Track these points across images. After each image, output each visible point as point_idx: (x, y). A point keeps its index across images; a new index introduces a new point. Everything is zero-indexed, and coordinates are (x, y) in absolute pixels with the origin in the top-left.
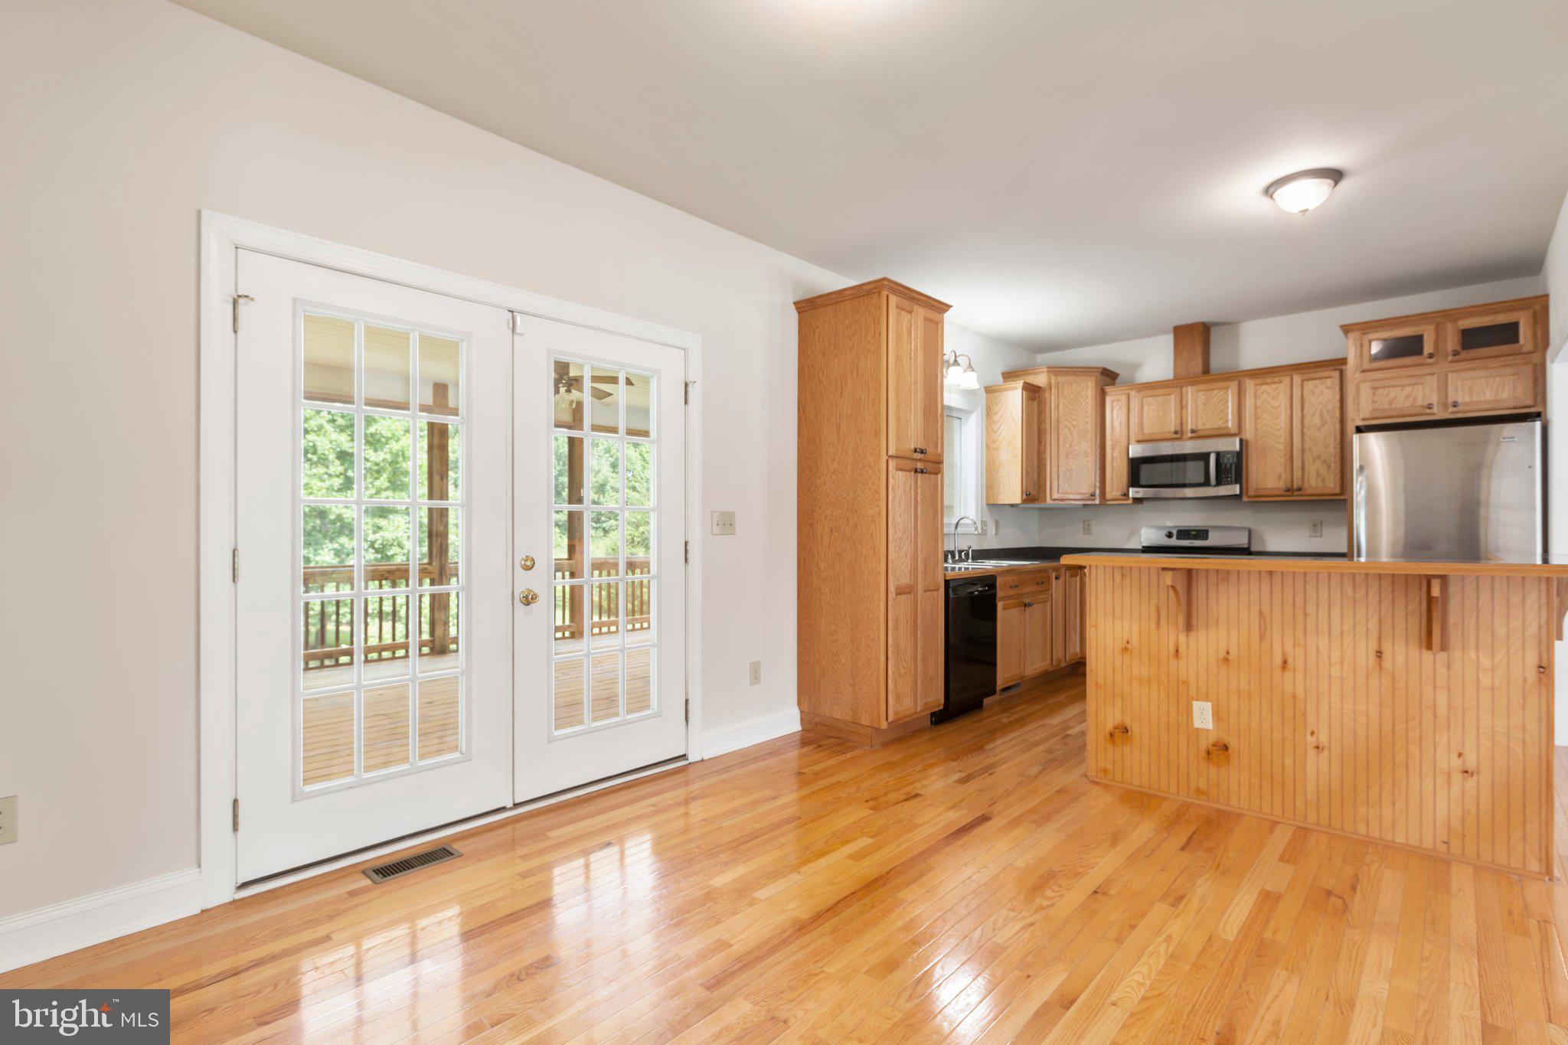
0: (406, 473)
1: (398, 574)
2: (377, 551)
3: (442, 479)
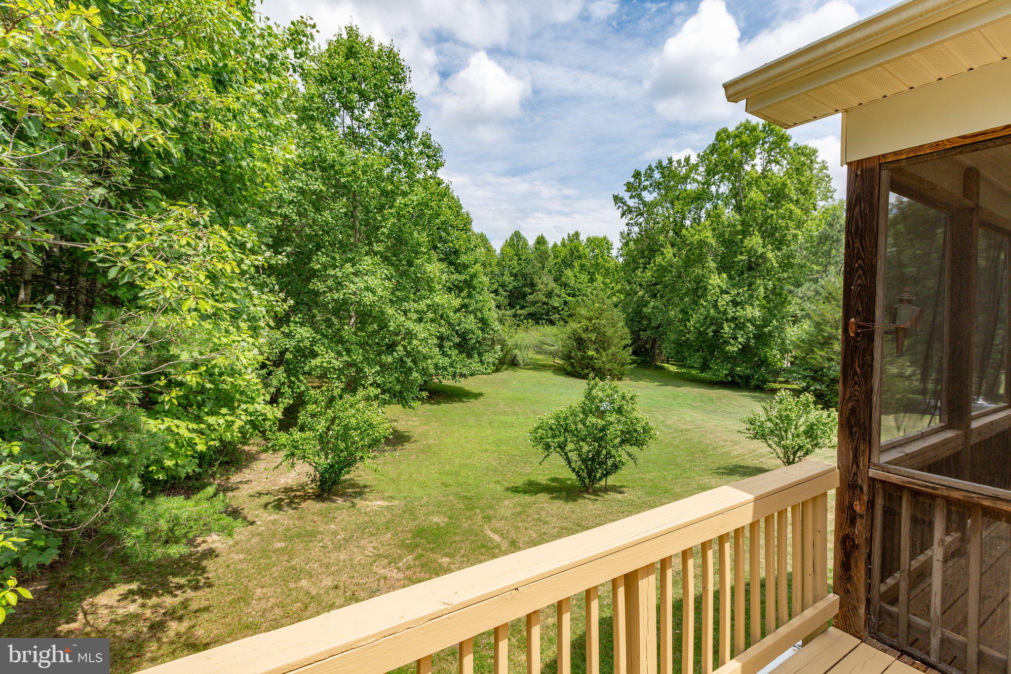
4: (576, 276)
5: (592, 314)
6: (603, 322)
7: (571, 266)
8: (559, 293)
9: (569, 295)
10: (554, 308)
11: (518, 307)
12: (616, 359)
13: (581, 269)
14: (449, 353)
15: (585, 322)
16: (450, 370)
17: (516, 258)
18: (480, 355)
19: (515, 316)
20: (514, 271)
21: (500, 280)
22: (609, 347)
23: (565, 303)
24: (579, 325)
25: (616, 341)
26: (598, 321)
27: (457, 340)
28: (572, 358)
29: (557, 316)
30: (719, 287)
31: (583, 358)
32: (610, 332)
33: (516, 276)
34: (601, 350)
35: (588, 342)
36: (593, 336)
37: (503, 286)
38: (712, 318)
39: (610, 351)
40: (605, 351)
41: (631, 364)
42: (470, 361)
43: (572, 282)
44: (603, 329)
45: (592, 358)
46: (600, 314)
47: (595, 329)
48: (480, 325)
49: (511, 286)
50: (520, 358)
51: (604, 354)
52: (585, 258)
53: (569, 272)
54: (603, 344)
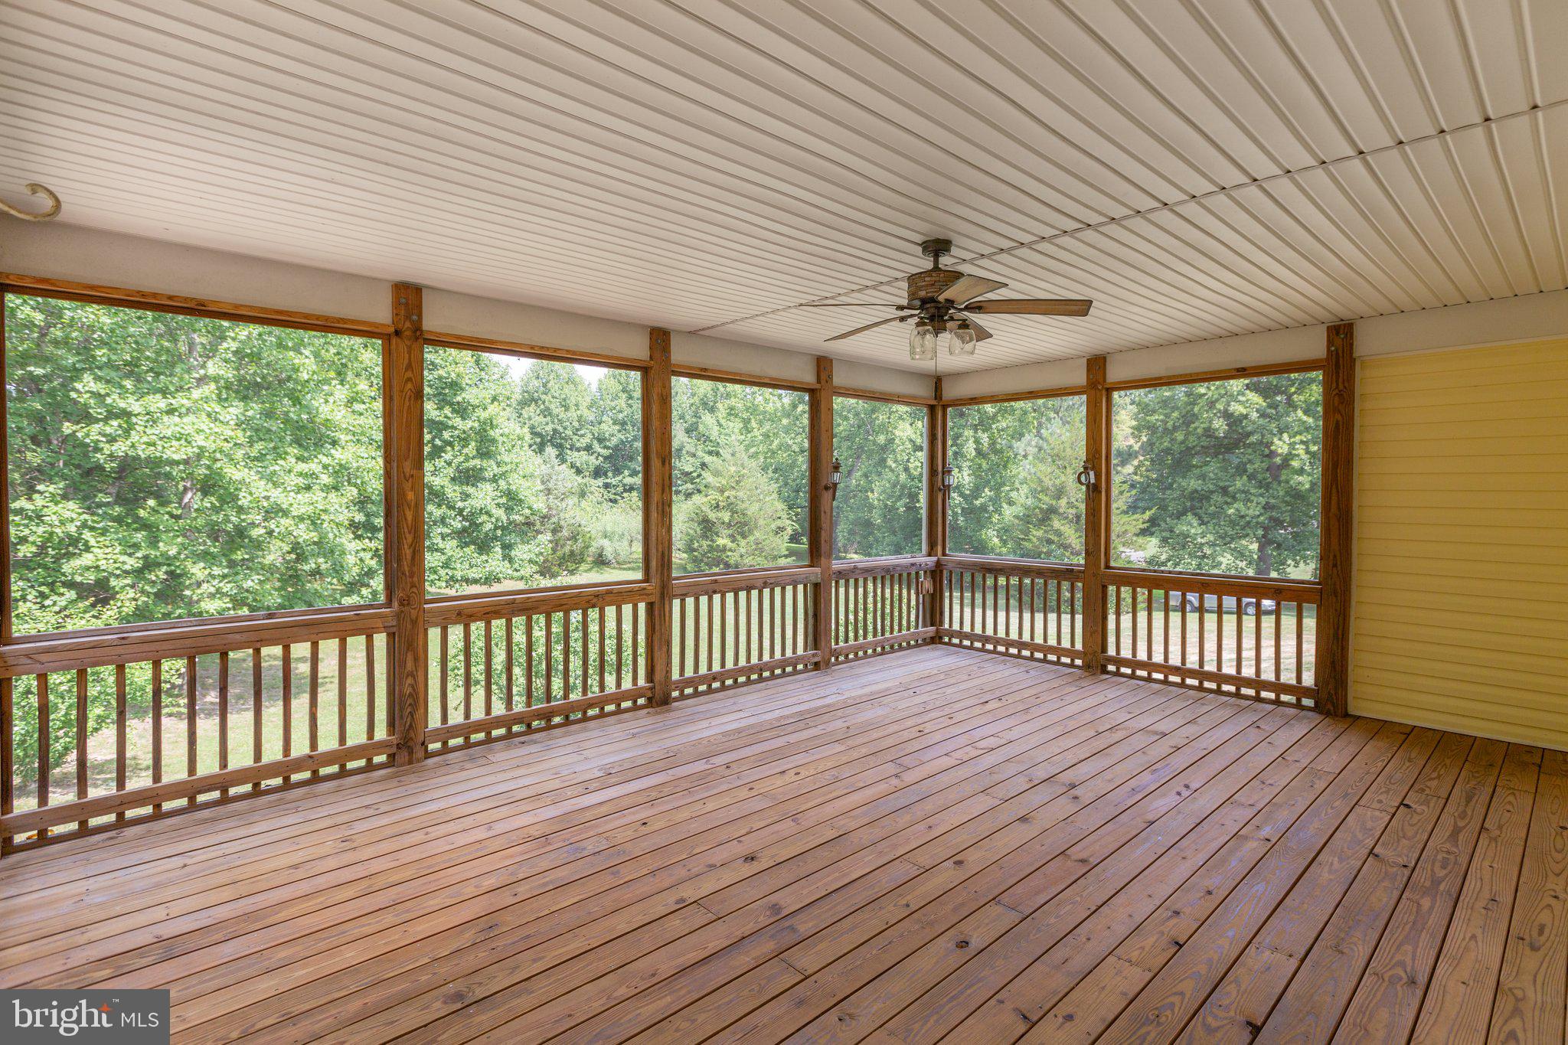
0: (493, 441)
1: (608, 598)
2: (465, 519)
3: (663, 463)
4: (720, 425)
5: (724, 482)
6: (741, 494)
7: (712, 410)
8: (693, 450)
9: (710, 453)
10: (687, 474)
11: (626, 472)
12: (762, 550)
13: (730, 414)
14: (441, 546)
15: (714, 495)
16: (442, 572)
17: (624, 396)
18: (507, 547)
19: (607, 486)
20: (620, 416)
21: (596, 430)
22: (751, 532)
23: (704, 465)
24: (705, 500)
25: (761, 522)
26: (733, 493)
27: (457, 524)
28: (695, 550)
29: (689, 486)
30: (911, 440)
31: (711, 549)
32: (753, 509)
33: (623, 424)
34: (739, 537)
35: (718, 525)
36: (726, 516)
37: (601, 440)
38: (903, 487)
39: (751, 538)
40: (744, 537)
41: (786, 556)
42: (484, 557)
43: (714, 433)
44: (741, 506)
45: (724, 549)
46: (738, 482)
47: (730, 507)
48: (504, 500)
49: (614, 441)
50: (609, 553)
51: (743, 543)
52: (735, 396)
53: (708, 419)
54: (742, 528)
